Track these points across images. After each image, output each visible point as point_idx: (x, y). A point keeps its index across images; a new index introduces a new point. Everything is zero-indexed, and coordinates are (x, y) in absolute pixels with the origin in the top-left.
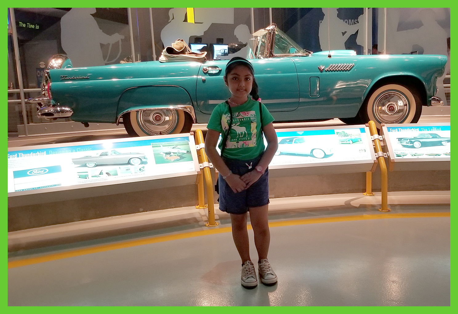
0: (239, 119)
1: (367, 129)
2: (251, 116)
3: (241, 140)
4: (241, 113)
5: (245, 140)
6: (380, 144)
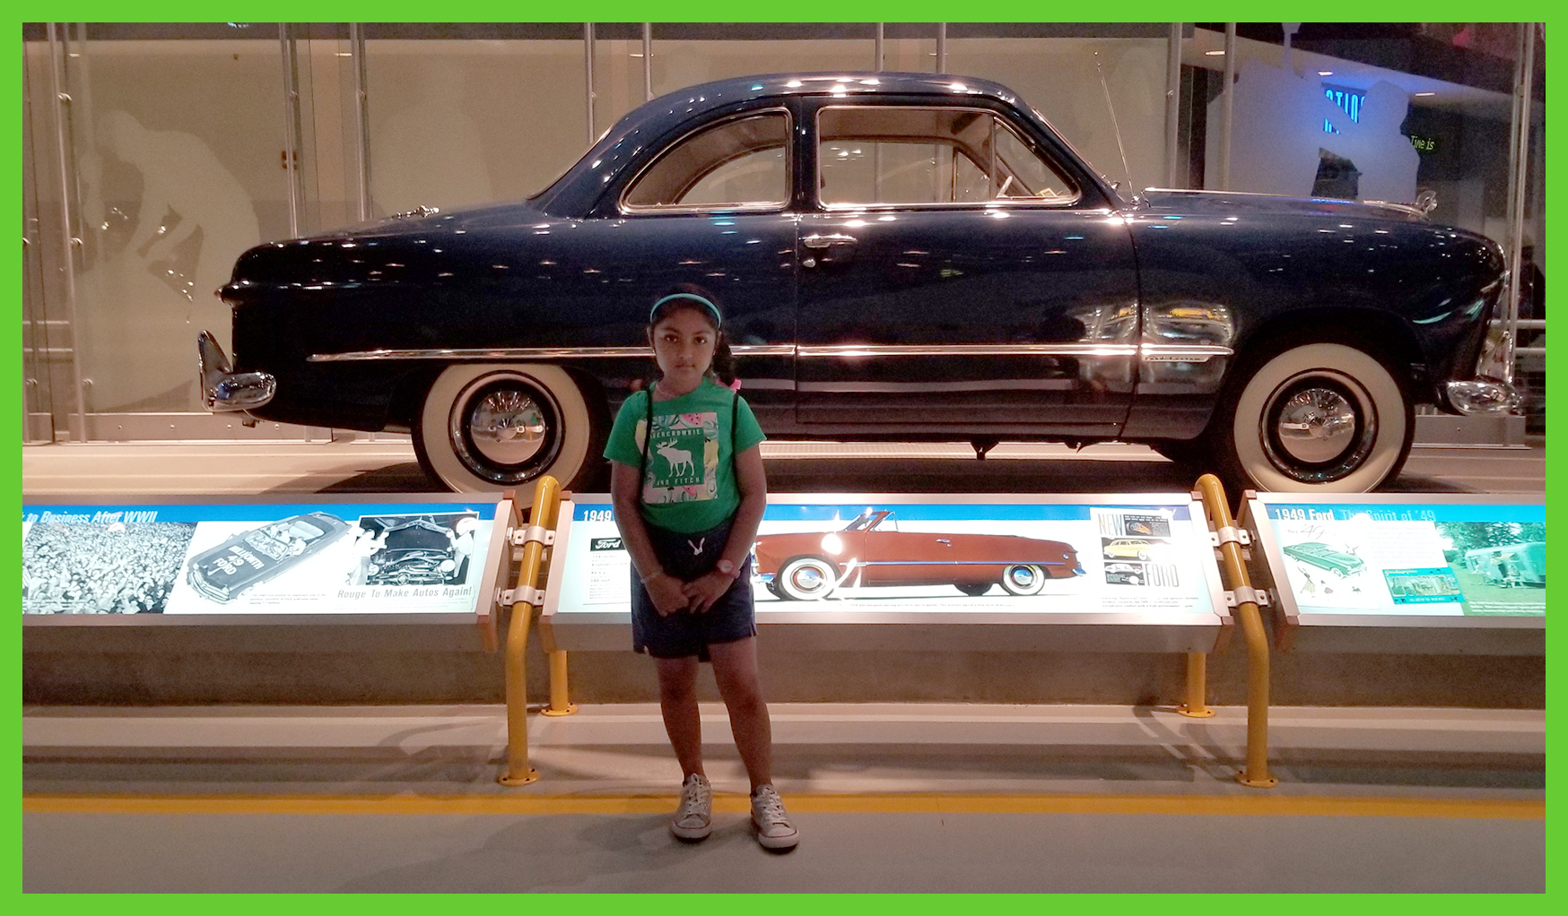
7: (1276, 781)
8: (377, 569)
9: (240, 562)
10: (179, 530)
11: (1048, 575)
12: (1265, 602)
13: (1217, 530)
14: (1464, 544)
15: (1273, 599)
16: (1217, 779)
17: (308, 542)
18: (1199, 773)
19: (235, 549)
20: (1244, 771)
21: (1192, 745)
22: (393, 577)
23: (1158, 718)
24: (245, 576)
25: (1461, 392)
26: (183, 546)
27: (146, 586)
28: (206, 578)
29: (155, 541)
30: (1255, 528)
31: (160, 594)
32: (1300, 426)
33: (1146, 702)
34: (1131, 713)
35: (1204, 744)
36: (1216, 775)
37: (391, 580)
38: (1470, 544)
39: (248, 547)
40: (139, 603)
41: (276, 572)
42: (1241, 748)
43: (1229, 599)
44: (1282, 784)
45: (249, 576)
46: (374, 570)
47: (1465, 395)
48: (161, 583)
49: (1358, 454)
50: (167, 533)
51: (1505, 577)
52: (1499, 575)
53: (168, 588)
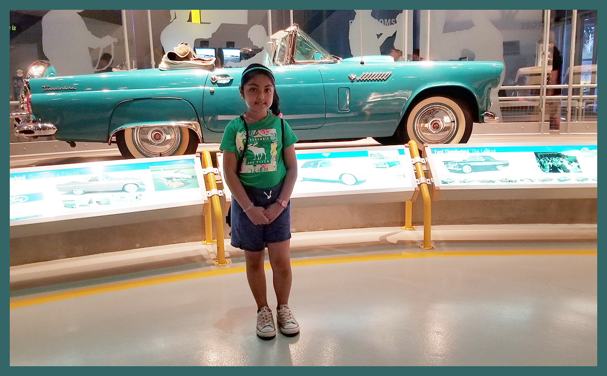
0: (257, 138)
1: (407, 150)
2: (271, 135)
3: (259, 163)
4: (259, 131)
5: (264, 163)
6: (422, 169)
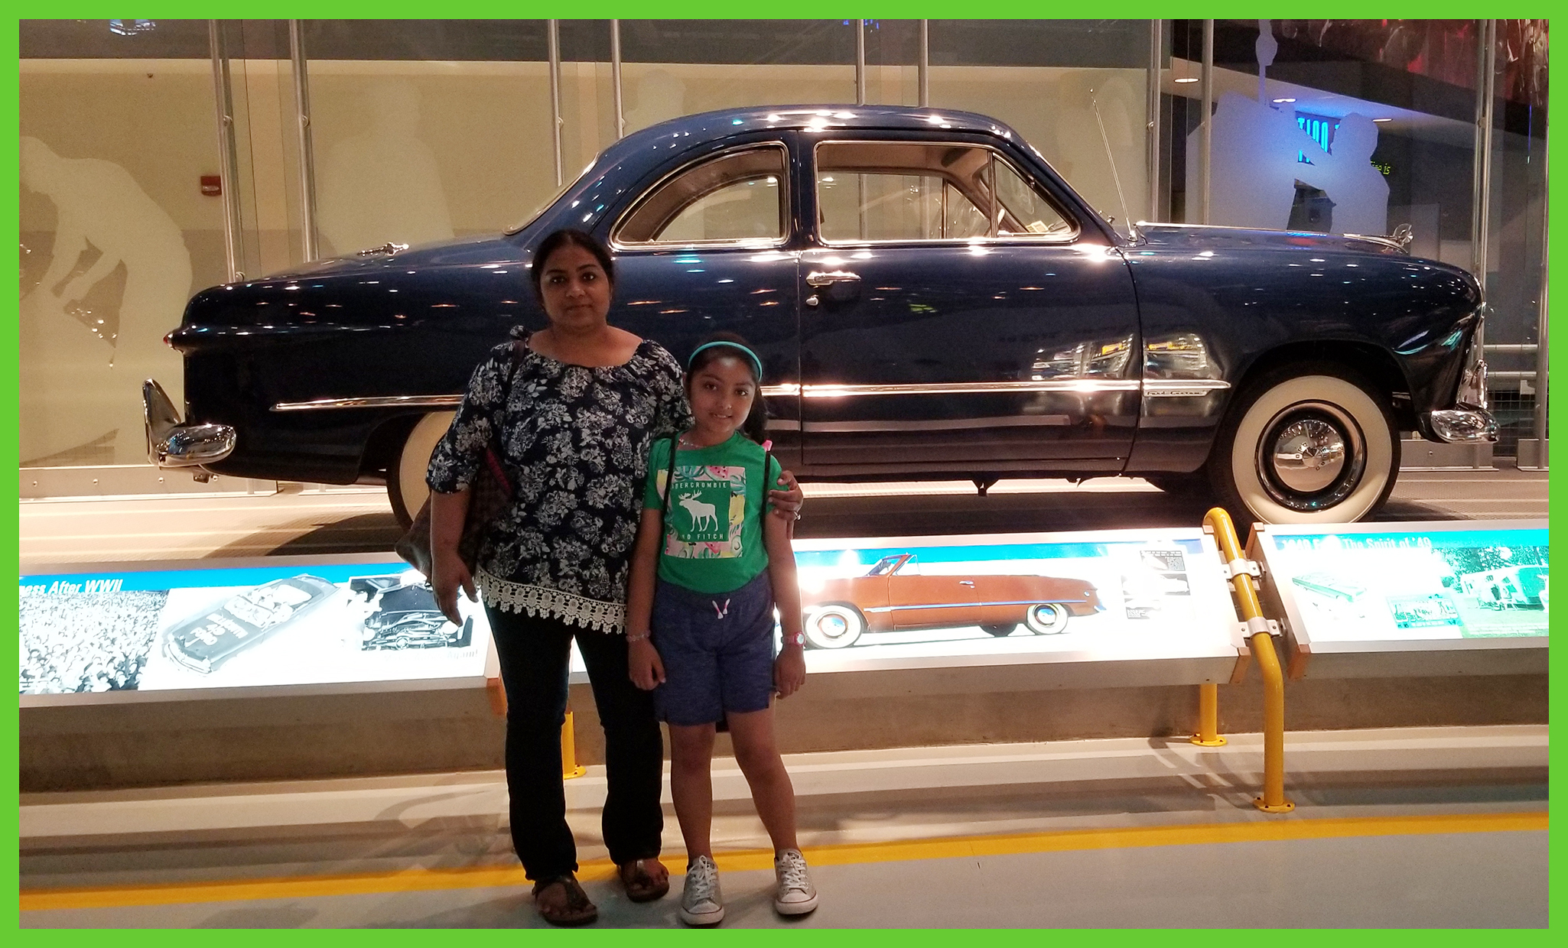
7: (1292, 806)
8: (372, 633)
9: (221, 632)
10: (147, 598)
11: (1070, 613)
12: (1277, 632)
13: (1228, 563)
14: (1458, 568)
15: (1284, 628)
16: (1239, 807)
17: (294, 607)
18: (1219, 801)
19: (214, 617)
20: (1262, 799)
21: (1207, 774)
22: (391, 641)
23: (1173, 749)
24: (227, 645)
25: (1442, 420)
26: (154, 616)
27: (116, 662)
28: (183, 650)
29: (124, 613)
30: (1264, 559)
31: (133, 669)
32: (1293, 457)
33: (1160, 734)
34: (1147, 745)
35: (1219, 772)
36: (1237, 802)
37: (389, 644)
38: (1465, 569)
39: (228, 615)
40: (109, 680)
41: (262, 640)
42: (1257, 775)
43: (1243, 630)
44: (1298, 808)
45: (230, 647)
46: (370, 634)
47: (1446, 422)
48: (132, 657)
49: (1349, 482)
50: (136, 603)
51: (1498, 599)
52: (1493, 599)
53: (140, 662)
